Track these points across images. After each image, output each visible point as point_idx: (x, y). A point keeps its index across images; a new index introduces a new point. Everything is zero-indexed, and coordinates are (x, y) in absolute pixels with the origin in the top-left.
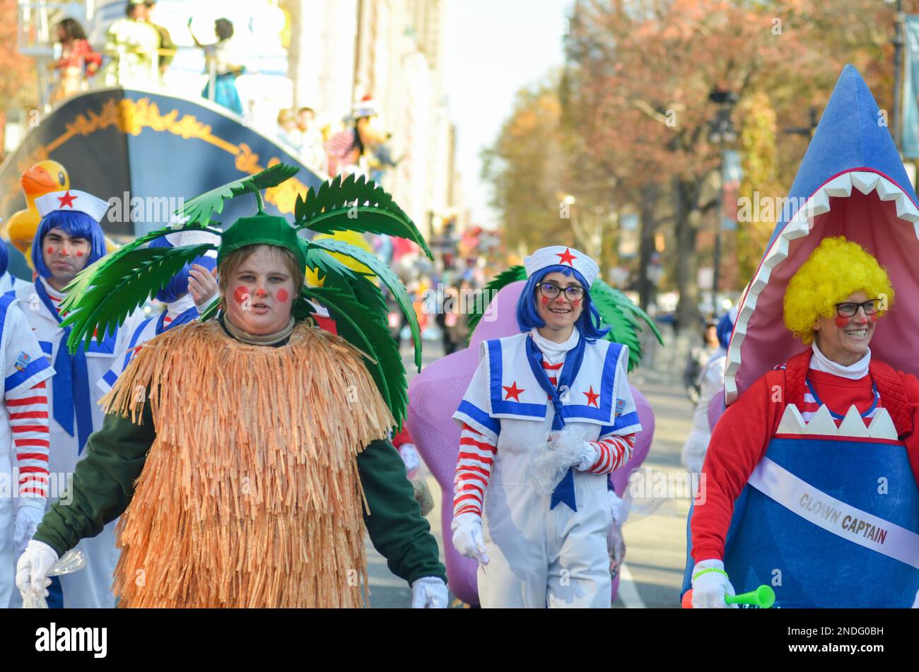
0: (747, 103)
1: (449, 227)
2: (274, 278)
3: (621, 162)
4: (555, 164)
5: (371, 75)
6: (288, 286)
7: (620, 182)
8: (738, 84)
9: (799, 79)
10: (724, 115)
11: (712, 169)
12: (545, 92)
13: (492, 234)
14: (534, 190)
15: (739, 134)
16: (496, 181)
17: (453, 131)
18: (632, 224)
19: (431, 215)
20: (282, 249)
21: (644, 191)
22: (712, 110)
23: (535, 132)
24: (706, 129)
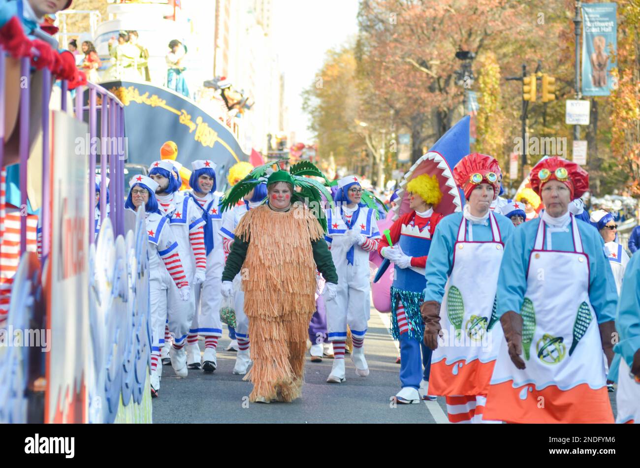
0: (482, 58)
1: (282, 144)
2: (284, 191)
3: (398, 100)
4: (353, 100)
5: (226, 42)
6: (289, 194)
7: (397, 112)
8: (476, 44)
9: (516, 41)
10: (466, 67)
11: (459, 103)
12: (345, 51)
13: (310, 148)
14: (340, 118)
15: (476, 80)
16: (312, 112)
17: (282, 78)
18: (406, 140)
19: (270, 136)
20: (286, 182)
21: (413, 119)
22: (458, 64)
23: (339, 78)
24: (454, 76)
